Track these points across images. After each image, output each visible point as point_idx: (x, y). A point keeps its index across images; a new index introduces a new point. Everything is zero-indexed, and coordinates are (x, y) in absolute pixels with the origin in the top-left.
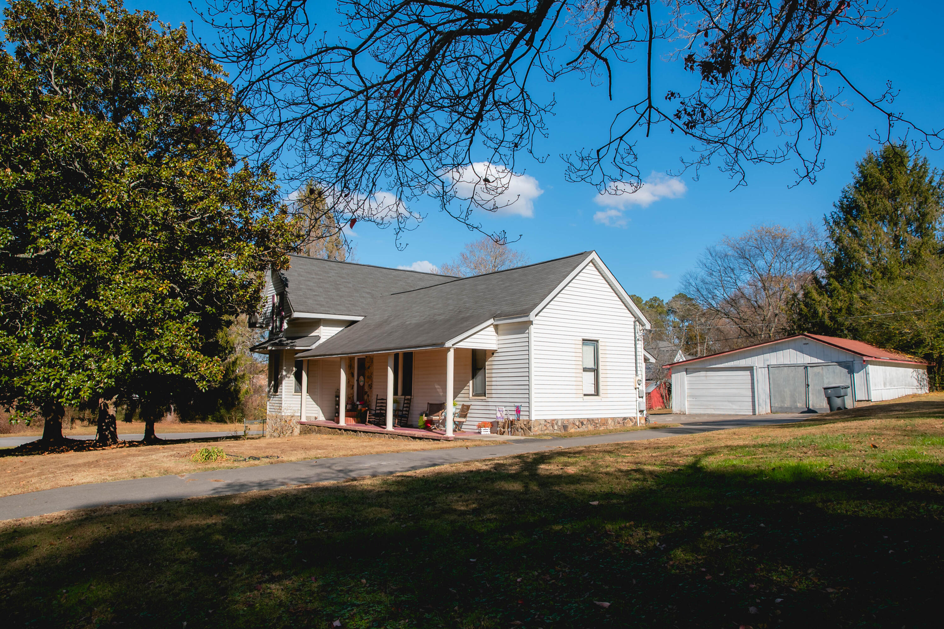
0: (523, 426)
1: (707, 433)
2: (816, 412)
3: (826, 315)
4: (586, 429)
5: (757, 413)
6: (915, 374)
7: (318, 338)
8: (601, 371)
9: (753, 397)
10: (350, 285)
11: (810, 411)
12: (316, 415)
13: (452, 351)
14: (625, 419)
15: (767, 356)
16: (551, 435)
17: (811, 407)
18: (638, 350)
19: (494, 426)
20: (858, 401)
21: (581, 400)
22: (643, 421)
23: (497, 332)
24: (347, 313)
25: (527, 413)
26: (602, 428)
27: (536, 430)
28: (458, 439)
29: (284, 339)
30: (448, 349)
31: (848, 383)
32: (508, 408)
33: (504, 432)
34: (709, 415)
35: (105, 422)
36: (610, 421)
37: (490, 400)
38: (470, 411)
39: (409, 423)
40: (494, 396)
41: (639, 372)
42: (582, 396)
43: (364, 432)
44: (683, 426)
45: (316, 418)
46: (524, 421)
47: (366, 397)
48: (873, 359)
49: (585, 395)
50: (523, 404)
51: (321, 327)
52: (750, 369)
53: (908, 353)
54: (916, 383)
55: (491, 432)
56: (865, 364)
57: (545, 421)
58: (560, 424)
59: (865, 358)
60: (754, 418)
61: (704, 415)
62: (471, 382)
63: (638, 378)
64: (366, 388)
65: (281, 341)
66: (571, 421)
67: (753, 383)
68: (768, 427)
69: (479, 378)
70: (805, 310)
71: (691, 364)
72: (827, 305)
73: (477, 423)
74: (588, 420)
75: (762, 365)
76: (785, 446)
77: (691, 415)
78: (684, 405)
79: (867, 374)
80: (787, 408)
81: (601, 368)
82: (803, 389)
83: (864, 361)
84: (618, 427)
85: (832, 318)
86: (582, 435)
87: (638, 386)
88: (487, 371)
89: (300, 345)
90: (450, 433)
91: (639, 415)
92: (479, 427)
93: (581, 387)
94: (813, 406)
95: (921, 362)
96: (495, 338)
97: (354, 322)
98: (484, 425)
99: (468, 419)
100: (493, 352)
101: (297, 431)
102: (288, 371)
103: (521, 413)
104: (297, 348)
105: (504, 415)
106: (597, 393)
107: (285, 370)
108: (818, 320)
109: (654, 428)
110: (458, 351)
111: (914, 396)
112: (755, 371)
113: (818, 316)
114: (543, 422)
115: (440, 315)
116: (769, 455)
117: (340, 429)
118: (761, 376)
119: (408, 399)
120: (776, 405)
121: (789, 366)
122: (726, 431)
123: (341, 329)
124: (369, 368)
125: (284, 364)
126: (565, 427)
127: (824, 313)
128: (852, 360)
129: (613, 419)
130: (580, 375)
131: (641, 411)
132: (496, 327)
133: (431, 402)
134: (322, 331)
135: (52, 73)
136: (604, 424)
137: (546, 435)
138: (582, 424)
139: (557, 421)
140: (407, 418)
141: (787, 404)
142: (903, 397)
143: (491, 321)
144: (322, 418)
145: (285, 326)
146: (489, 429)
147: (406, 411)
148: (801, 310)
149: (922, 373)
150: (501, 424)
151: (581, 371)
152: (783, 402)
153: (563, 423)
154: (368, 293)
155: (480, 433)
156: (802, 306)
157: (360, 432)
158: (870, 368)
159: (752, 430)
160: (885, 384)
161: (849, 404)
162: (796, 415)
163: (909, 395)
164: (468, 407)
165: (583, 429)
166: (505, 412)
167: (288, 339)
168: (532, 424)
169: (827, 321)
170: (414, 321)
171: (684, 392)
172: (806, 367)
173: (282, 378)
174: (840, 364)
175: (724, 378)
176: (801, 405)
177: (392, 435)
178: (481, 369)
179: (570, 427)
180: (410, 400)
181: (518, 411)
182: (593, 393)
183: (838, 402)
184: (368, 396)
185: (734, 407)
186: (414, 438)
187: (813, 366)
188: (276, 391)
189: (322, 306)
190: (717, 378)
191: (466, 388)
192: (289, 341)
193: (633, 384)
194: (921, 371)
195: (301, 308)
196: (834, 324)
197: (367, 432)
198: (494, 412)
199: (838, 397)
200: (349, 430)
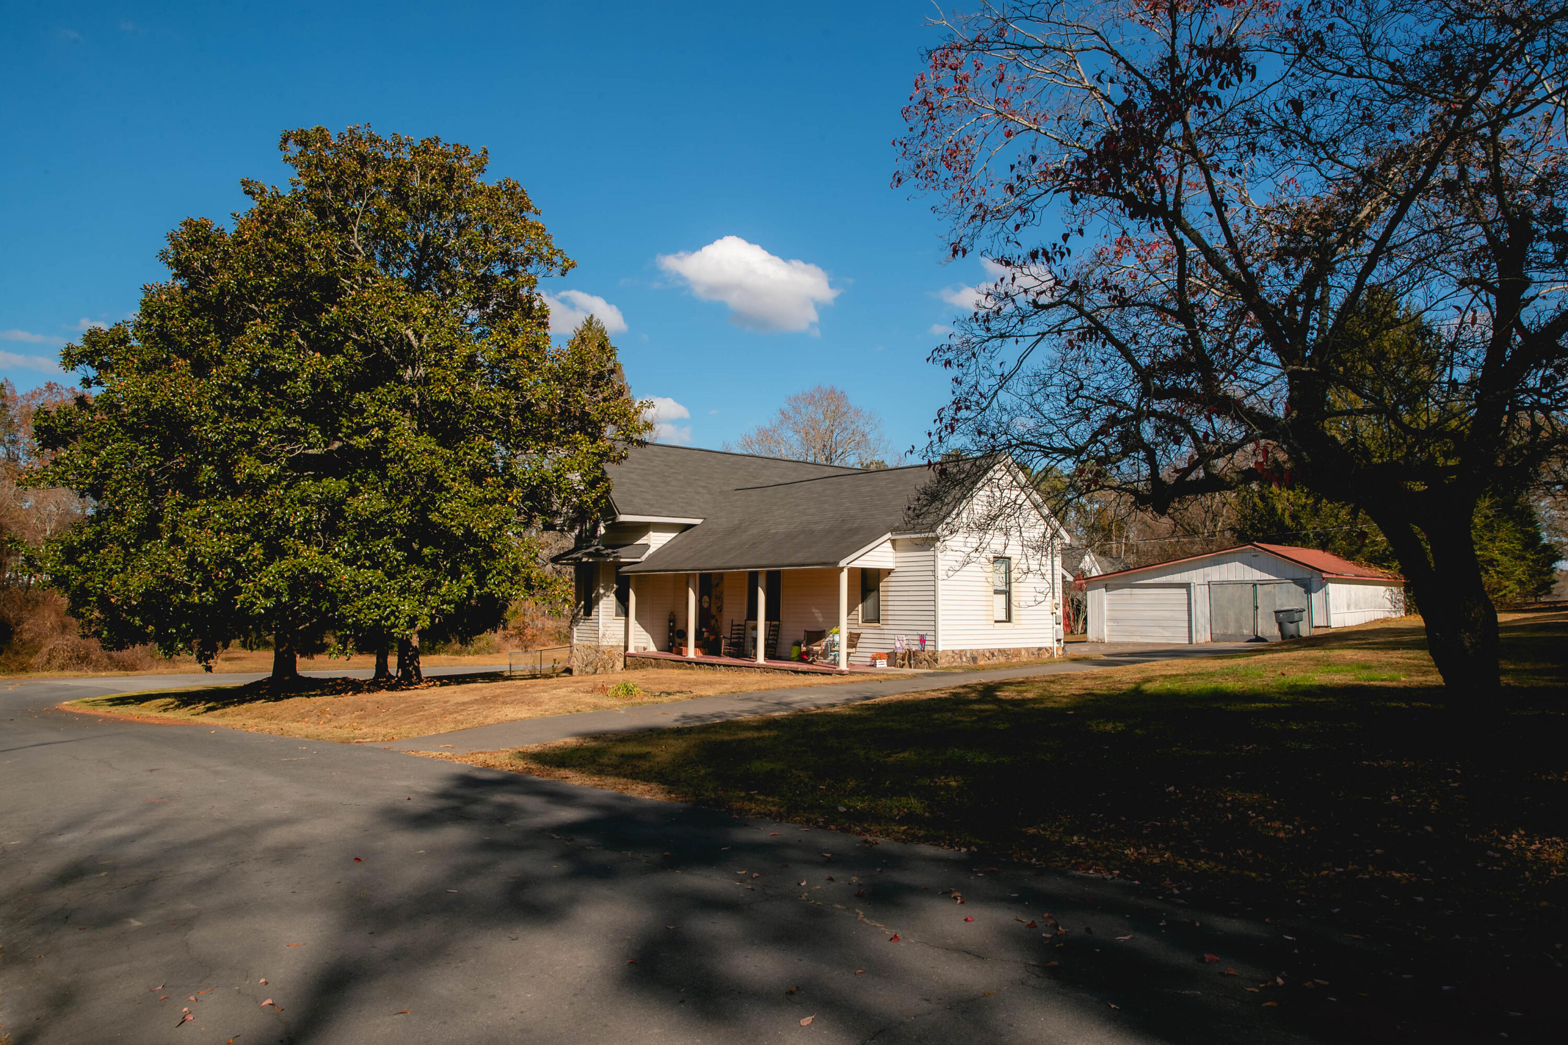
0: (928, 657)
1: (1140, 665)
2: (1266, 641)
3: (1287, 513)
4: (997, 662)
5: (1194, 641)
6: (1388, 592)
7: (647, 546)
8: (1013, 594)
9: (1190, 621)
10: (681, 477)
11: (1258, 639)
12: (645, 645)
13: (846, 571)
14: (1040, 649)
15: (1208, 570)
16: (960, 667)
17: (1259, 634)
18: (1056, 567)
19: (891, 657)
20: (1316, 627)
21: (992, 627)
22: (1060, 652)
23: (894, 548)
24: (681, 514)
25: (933, 643)
26: (1014, 661)
27: (943, 662)
28: (855, 673)
29: (601, 548)
30: (842, 569)
31: (1304, 605)
32: (908, 637)
33: (904, 665)
34: (1134, 644)
35: (407, 655)
36: (1023, 652)
37: (885, 627)
38: (860, 640)
39: (777, 654)
40: (890, 622)
41: (1056, 594)
42: (993, 622)
43: (724, 666)
44: (1106, 658)
45: (645, 649)
46: (929, 651)
47: (713, 622)
48: (1334, 576)
49: (996, 622)
50: (929, 633)
51: (651, 533)
52: (1187, 586)
53: (1382, 566)
54: (1388, 604)
55: (888, 665)
56: (1324, 583)
57: (953, 651)
58: (968, 655)
59: (1324, 575)
60: (1190, 648)
61: (1128, 644)
62: (860, 606)
63: (1055, 601)
64: (714, 611)
65: (597, 550)
66: (981, 652)
67: (1189, 604)
68: (1203, 658)
69: (870, 602)
70: (1260, 504)
71: (1112, 578)
72: (1288, 500)
73: (870, 655)
74: (999, 650)
75: (1201, 582)
76: (1212, 675)
77: (1111, 644)
78: (1103, 631)
79: (1327, 594)
80: (1231, 635)
81: (1013, 589)
82: (1250, 612)
83: (1324, 579)
84: (1032, 658)
85: (1294, 517)
86: (995, 668)
87: (1055, 611)
88: (881, 594)
89: (625, 556)
90: (843, 666)
91: (1056, 645)
92: (874, 659)
93: (991, 613)
94: (1262, 633)
95: (1396, 578)
96: (891, 555)
97: (689, 527)
98: (880, 656)
99: (858, 649)
100: (889, 572)
101: (619, 665)
102: (607, 589)
103: (927, 643)
104: (622, 560)
105: (904, 645)
106: (1009, 619)
107: (603, 588)
108: (1276, 518)
109: (1075, 660)
110: (852, 571)
111: (1385, 620)
112: (1192, 588)
113: (1276, 515)
114: (950, 654)
115: (816, 523)
116: (1197, 681)
117: (689, 663)
118: (1200, 595)
119: (775, 626)
120: (1218, 632)
121: (1235, 583)
122: (1159, 663)
123: (674, 535)
124: (717, 585)
125: (601, 580)
126: (974, 659)
127: (1284, 510)
128: (1309, 576)
129: (1027, 649)
130: (990, 599)
131: (1058, 640)
132: (893, 542)
133: (808, 629)
134: (652, 538)
135: (355, 230)
136: (1017, 656)
137: (955, 667)
138: (993, 655)
139: (965, 651)
140: (775, 648)
141: (1231, 631)
142: (1371, 622)
143: (889, 535)
144: (652, 648)
145: (602, 530)
146: (885, 662)
147: (773, 639)
148: (1255, 504)
149: (1398, 592)
150: (900, 656)
151: (992, 593)
152: (1226, 628)
153: (972, 654)
154: (704, 487)
155: (874, 666)
156: (1257, 500)
157: (719, 665)
158: (1331, 587)
159: (1185, 661)
160: (1349, 607)
161: (1305, 631)
162: (1241, 644)
163: (1378, 620)
164: (859, 635)
165: (994, 661)
166: (905, 642)
167: (607, 547)
168: (939, 655)
169: (1288, 521)
170: (782, 529)
171: (1103, 614)
172: (1255, 585)
173: (598, 598)
174: (1296, 581)
175: (1153, 597)
176: (1247, 632)
177: (764, 669)
178: (873, 591)
179: (979, 658)
180: (778, 626)
181: (923, 641)
182: (1004, 619)
183: (1291, 628)
184: (717, 621)
185: (1166, 634)
186: (796, 672)
187: (1263, 583)
188: (588, 613)
189: (652, 505)
190: (1145, 597)
191: (854, 613)
192: (610, 551)
193: (1049, 608)
194: (1395, 589)
195: (628, 509)
196: (1297, 525)
197: (729, 666)
198: (893, 642)
199: (1292, 623)
200: (703, 664)
